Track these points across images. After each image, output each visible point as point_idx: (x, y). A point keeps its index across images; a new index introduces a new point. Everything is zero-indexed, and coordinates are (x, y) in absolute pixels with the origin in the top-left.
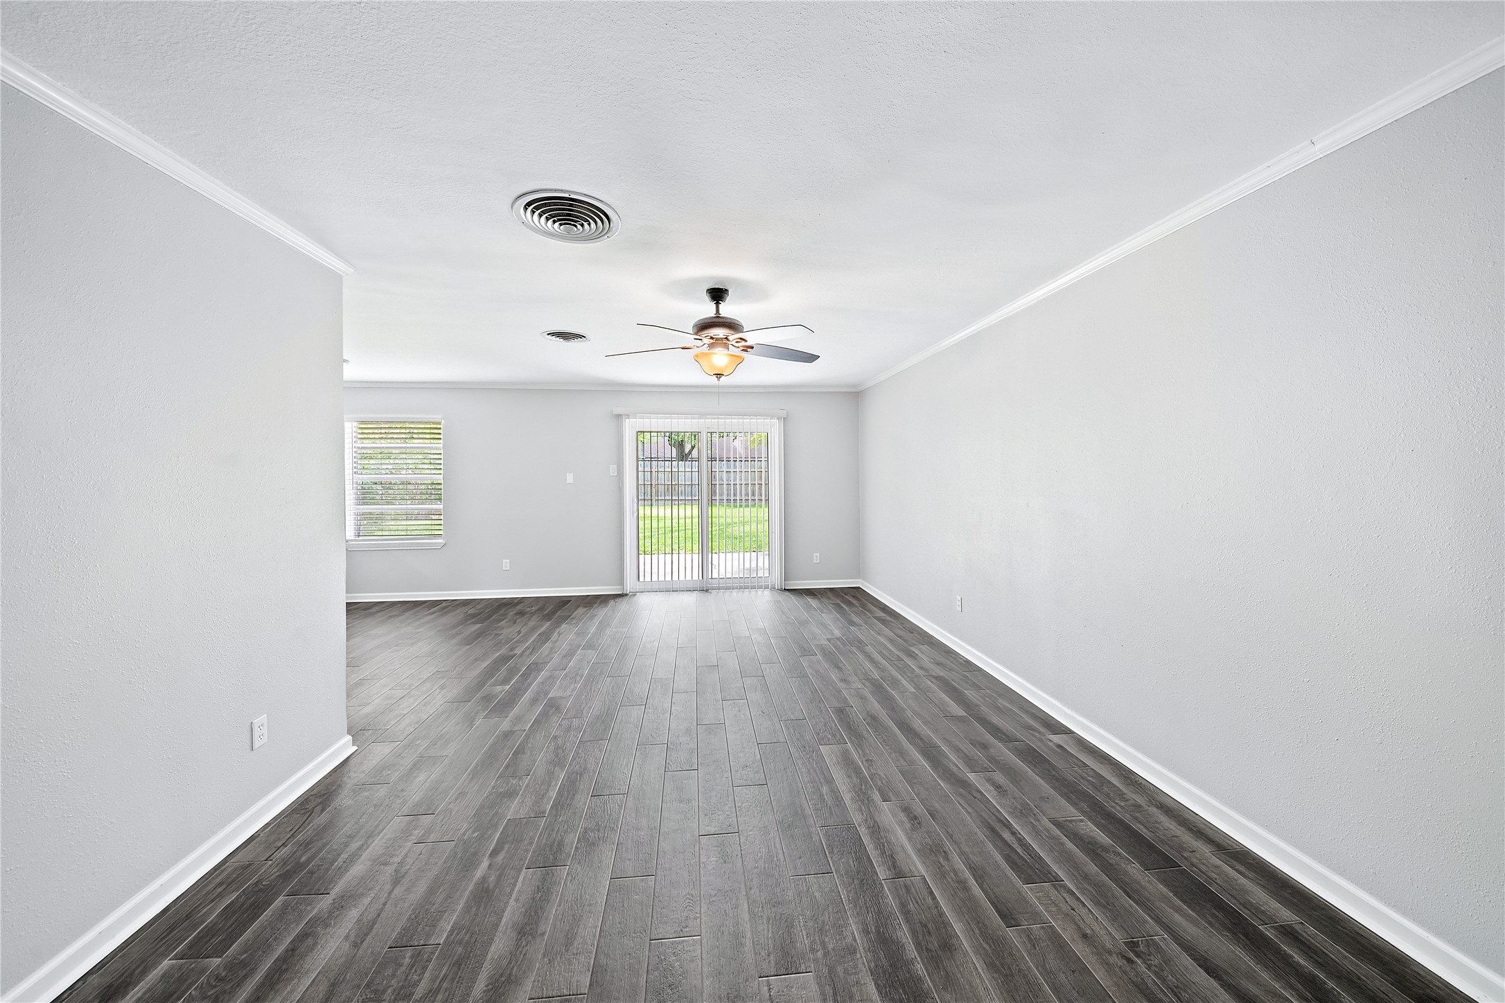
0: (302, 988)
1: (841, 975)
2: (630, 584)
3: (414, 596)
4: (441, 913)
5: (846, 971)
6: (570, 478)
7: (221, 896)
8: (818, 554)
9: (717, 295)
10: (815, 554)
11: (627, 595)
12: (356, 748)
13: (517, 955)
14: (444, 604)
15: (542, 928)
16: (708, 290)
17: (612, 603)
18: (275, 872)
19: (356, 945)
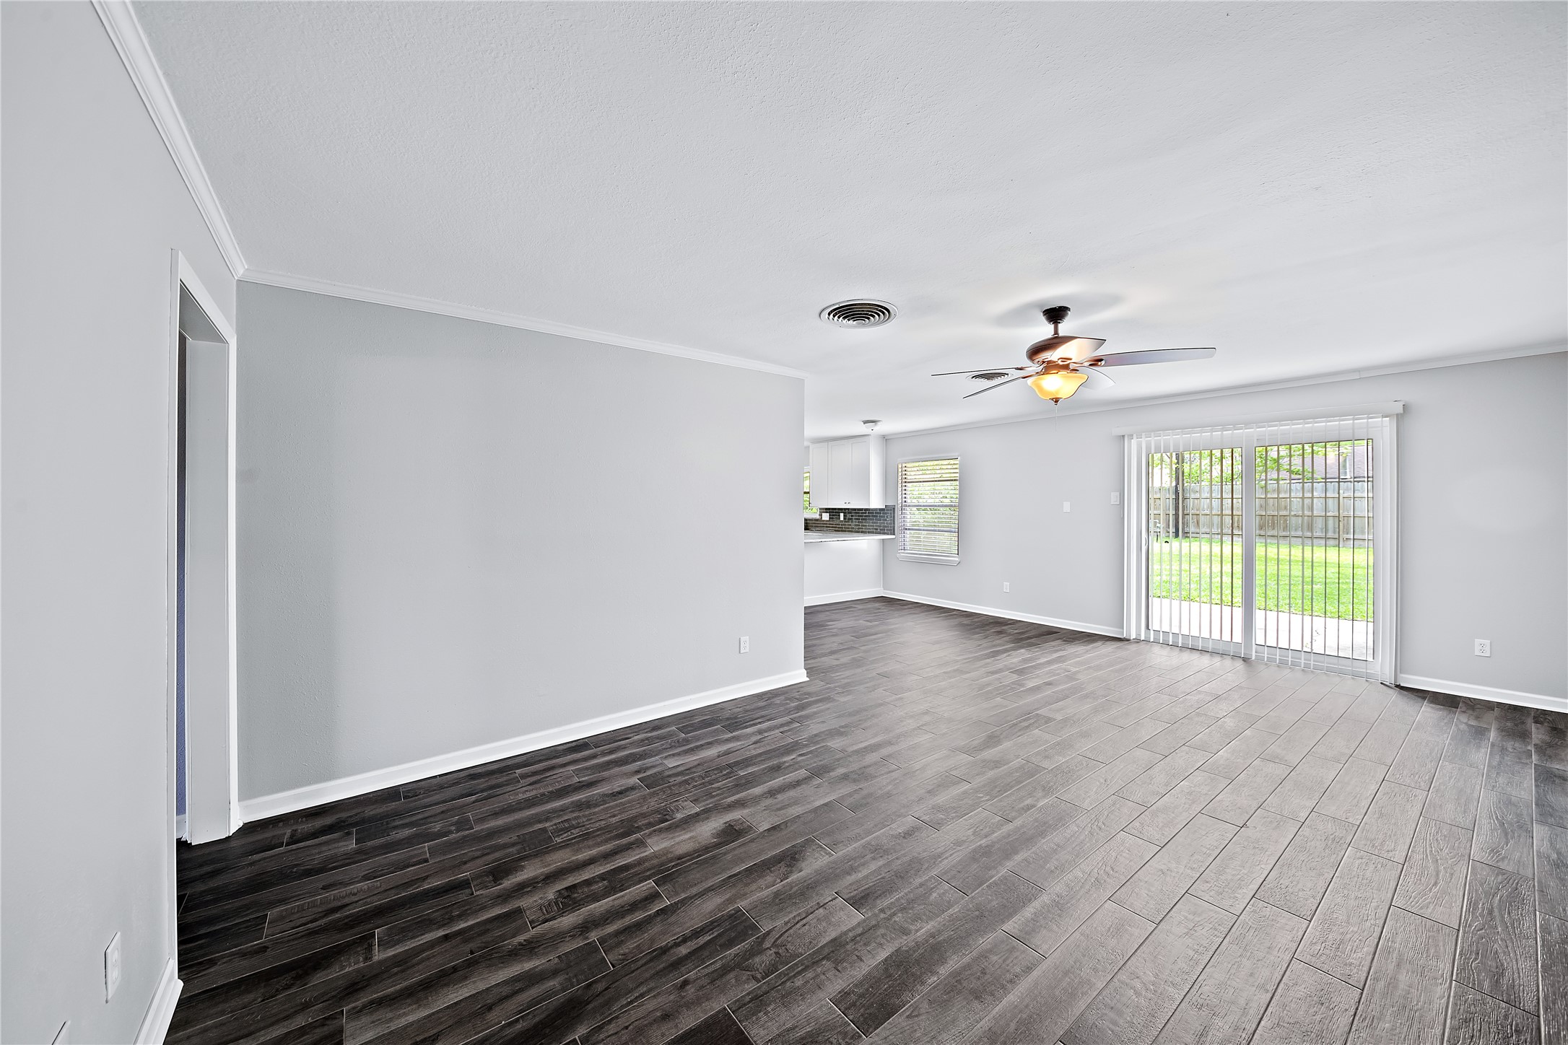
0: (690, 759)
1: (879, 933)
2: (1133, 629)
3: (939, 602)
4: (754, 764)
5: (883, 936)
6: (1067, 507)
7: (706, 715)
8: (1487, 642)
9: (1055, 314)
10: (1478, 641)
11: (1128, 640)
12: (808, 679)
13: (756, 800)
14: (955, 613)
15: (778, 796)
16: (1044, 312)
17: (1099, 643)
18: (728, 716)
19: (719, 756)
